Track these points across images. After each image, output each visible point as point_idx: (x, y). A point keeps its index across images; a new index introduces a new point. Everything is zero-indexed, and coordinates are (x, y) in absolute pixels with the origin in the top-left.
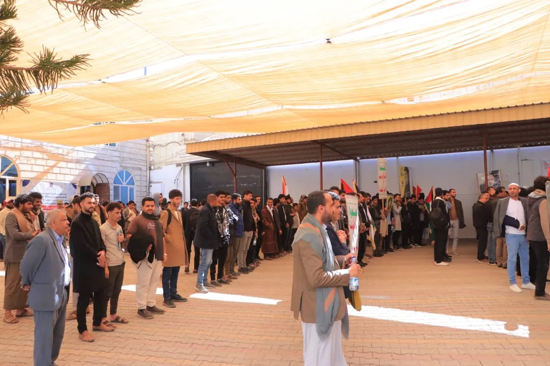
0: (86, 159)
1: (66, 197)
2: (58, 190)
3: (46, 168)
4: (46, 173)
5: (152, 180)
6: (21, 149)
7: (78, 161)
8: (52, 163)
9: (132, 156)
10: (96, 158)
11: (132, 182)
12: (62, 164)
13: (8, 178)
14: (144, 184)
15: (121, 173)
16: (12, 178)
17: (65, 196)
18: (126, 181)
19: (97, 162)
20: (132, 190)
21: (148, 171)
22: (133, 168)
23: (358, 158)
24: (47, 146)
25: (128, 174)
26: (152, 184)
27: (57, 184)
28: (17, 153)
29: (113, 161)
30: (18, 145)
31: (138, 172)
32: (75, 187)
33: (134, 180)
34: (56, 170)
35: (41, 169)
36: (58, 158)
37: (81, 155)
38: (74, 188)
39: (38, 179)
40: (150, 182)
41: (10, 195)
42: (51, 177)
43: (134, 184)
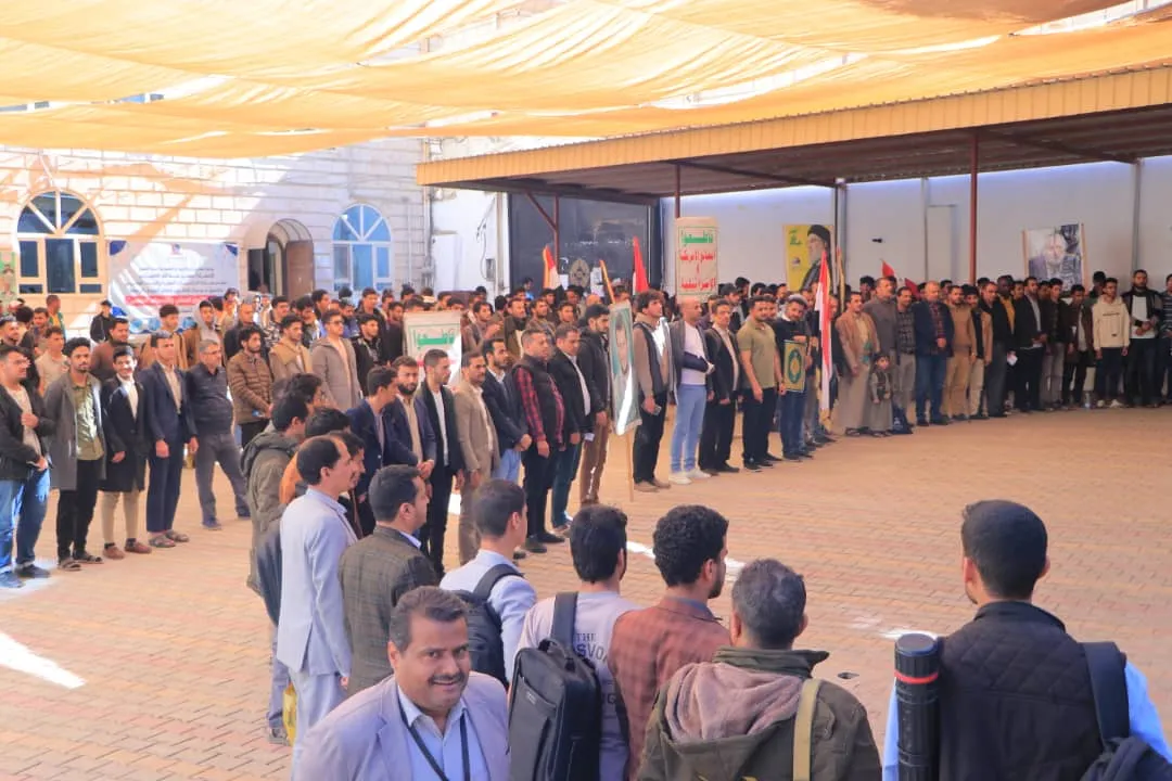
0: (258, 186)
1: (212, 276)
2: (194, 261)
3: (162, 211)
4: (161, 222)
5: (438, 224)
6: (102, 174)
7: (237, 192)
8: (173, 199)
9: (382, 170)
10: (283, 182)
11: (382, 233)
12: (200, 201)
13: (78, 239)
14: (418, 236)
15: (353, 213)
16: (87, 238)
17: (209, 273)
18: (365, 234)
19: (287, 191)
20: (383, 253)
21: (427, 205)
22: (385, 200)
23: (840, 180)
24: (160, 163)
25: (371, 216)
26: (436, 237)
27: (189, 246)
28: (94, 183)
29: (329, 186)
30: (96, 166)
31: (400, 209)
32: (234, 251)
33: (390, 228)
34: (184, 215)
35: (151, 215)
36: (189, 187)
37: (246, 178)
38: (230, 254)
39: (144, 237)
40: (432, 231)
41: (84, 274)
42: (174, 231)
43: (388, 239)
